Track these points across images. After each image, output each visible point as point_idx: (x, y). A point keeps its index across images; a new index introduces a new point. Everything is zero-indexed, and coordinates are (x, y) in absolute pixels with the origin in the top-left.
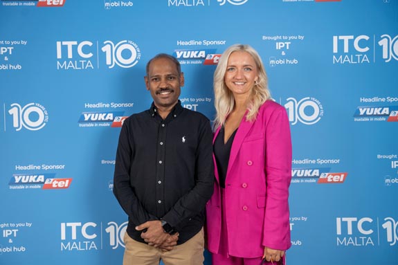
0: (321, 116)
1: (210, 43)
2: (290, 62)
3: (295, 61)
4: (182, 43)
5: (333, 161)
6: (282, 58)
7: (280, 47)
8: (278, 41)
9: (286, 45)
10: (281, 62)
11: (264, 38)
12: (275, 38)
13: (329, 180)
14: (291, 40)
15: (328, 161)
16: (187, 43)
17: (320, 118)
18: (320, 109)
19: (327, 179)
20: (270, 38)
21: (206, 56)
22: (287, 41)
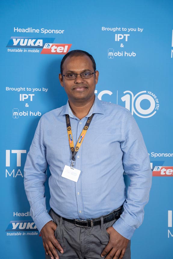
0: (156, 110)
1: (48, 31)
2: (128, 55)
3: (133, 54)
4: (19, 30)
5: (166, 155)
6: (121, 50)
7: (119, 39)
8: (117, 32)
9: (125, 37)
10: (119, 54)
11: (103, 29)
12: (114, 30)
13: (162, 173)
14: (130, 33)
15: (162, 155)
16: (24, 31)
17: (155, 112)
18: (156, 103)
19: (160, 172)
20: (109, 29)
21: (44, 45)
22: (126, 33)
